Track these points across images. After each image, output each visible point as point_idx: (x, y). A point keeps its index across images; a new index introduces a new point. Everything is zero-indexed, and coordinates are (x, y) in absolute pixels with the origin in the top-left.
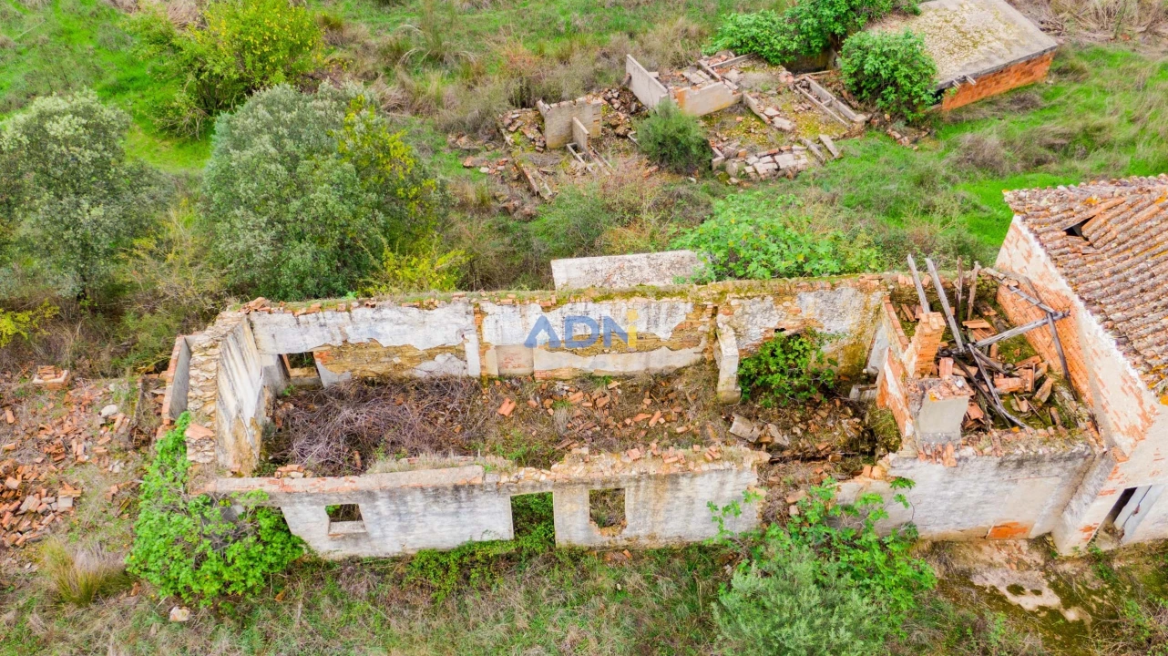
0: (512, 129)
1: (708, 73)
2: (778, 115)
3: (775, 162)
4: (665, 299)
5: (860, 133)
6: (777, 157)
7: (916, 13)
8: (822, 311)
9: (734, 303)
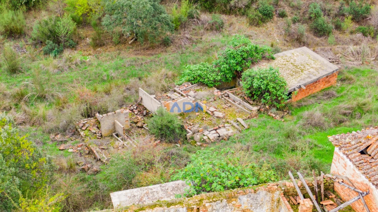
0: (83, 128)
1: (179, 93)
2: (216, 111)
3: (217, 133)
4: (172, 207)
5: (256, 116)
6: (218, 131)
7: (273, 58)
8: (251, 204)
9: (207, 205)
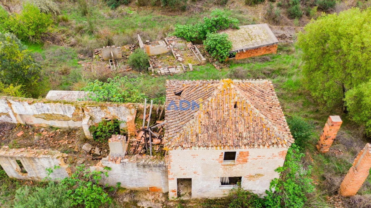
0: (96, 54)
1: (165, 42)
2: (180, 57)
3: (168, 70)
4: (66, 104)
5: (204, 64)
6: (169, 69)
8: (117, 113)
9: (88, 108)
